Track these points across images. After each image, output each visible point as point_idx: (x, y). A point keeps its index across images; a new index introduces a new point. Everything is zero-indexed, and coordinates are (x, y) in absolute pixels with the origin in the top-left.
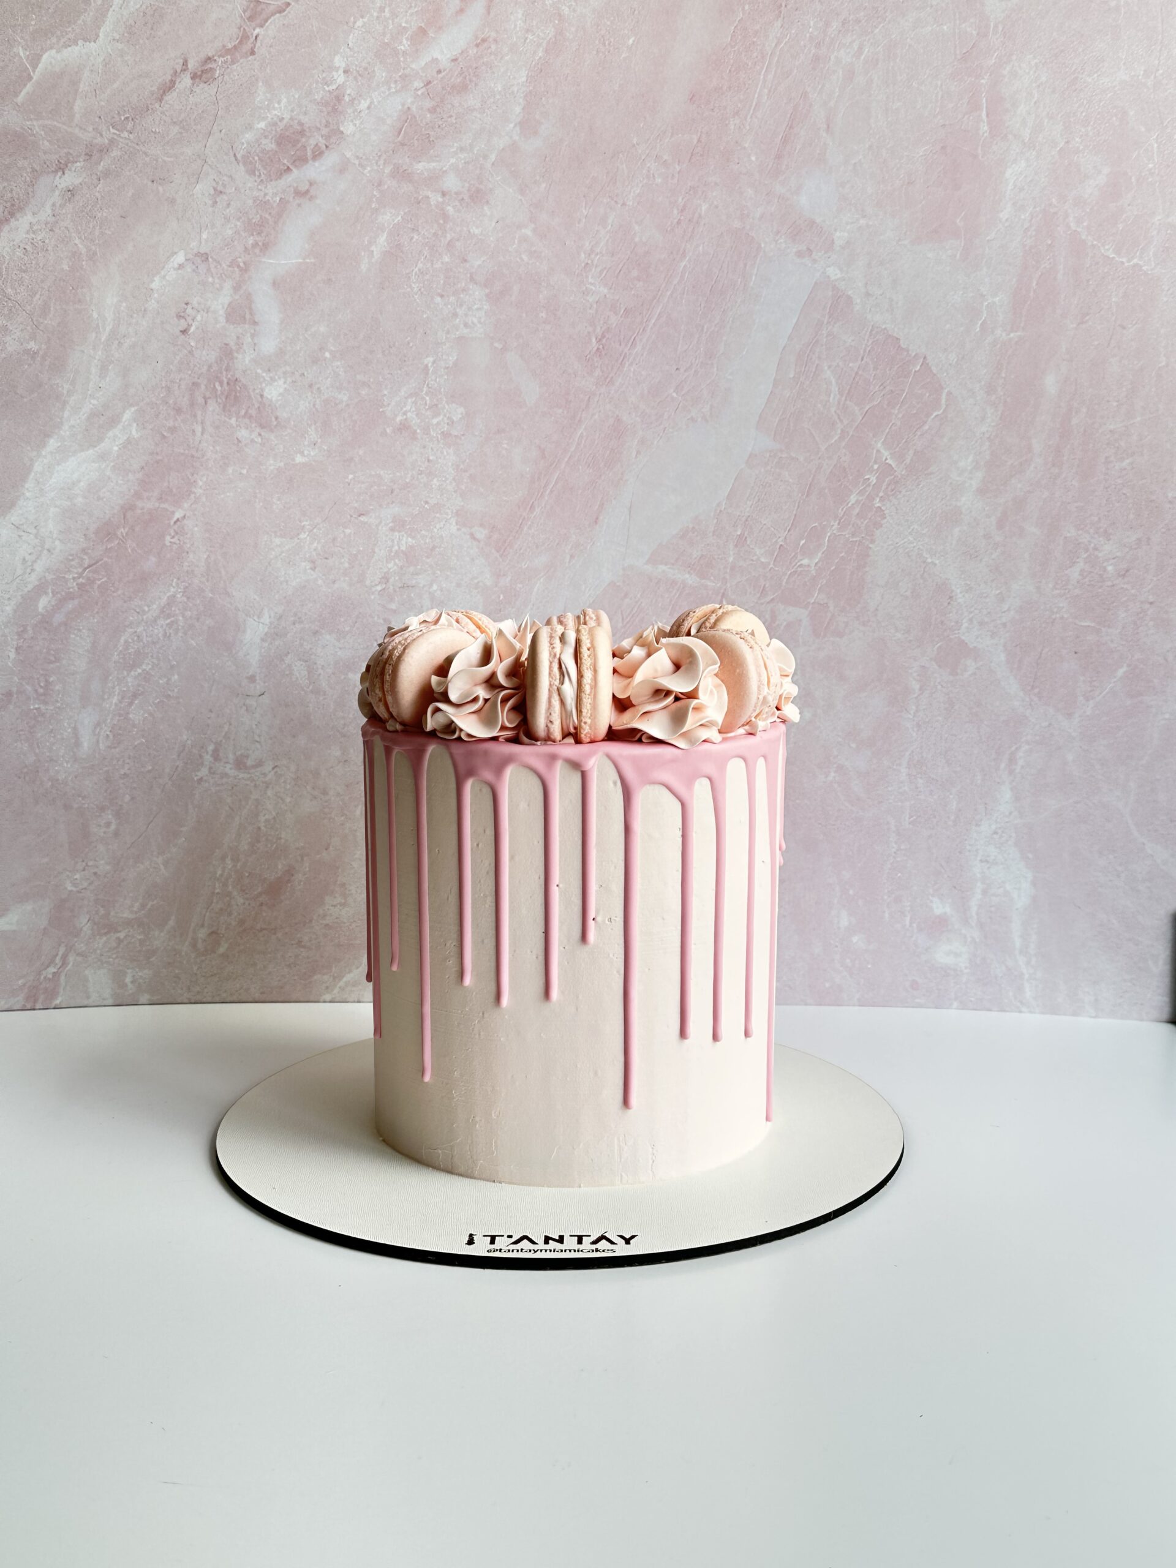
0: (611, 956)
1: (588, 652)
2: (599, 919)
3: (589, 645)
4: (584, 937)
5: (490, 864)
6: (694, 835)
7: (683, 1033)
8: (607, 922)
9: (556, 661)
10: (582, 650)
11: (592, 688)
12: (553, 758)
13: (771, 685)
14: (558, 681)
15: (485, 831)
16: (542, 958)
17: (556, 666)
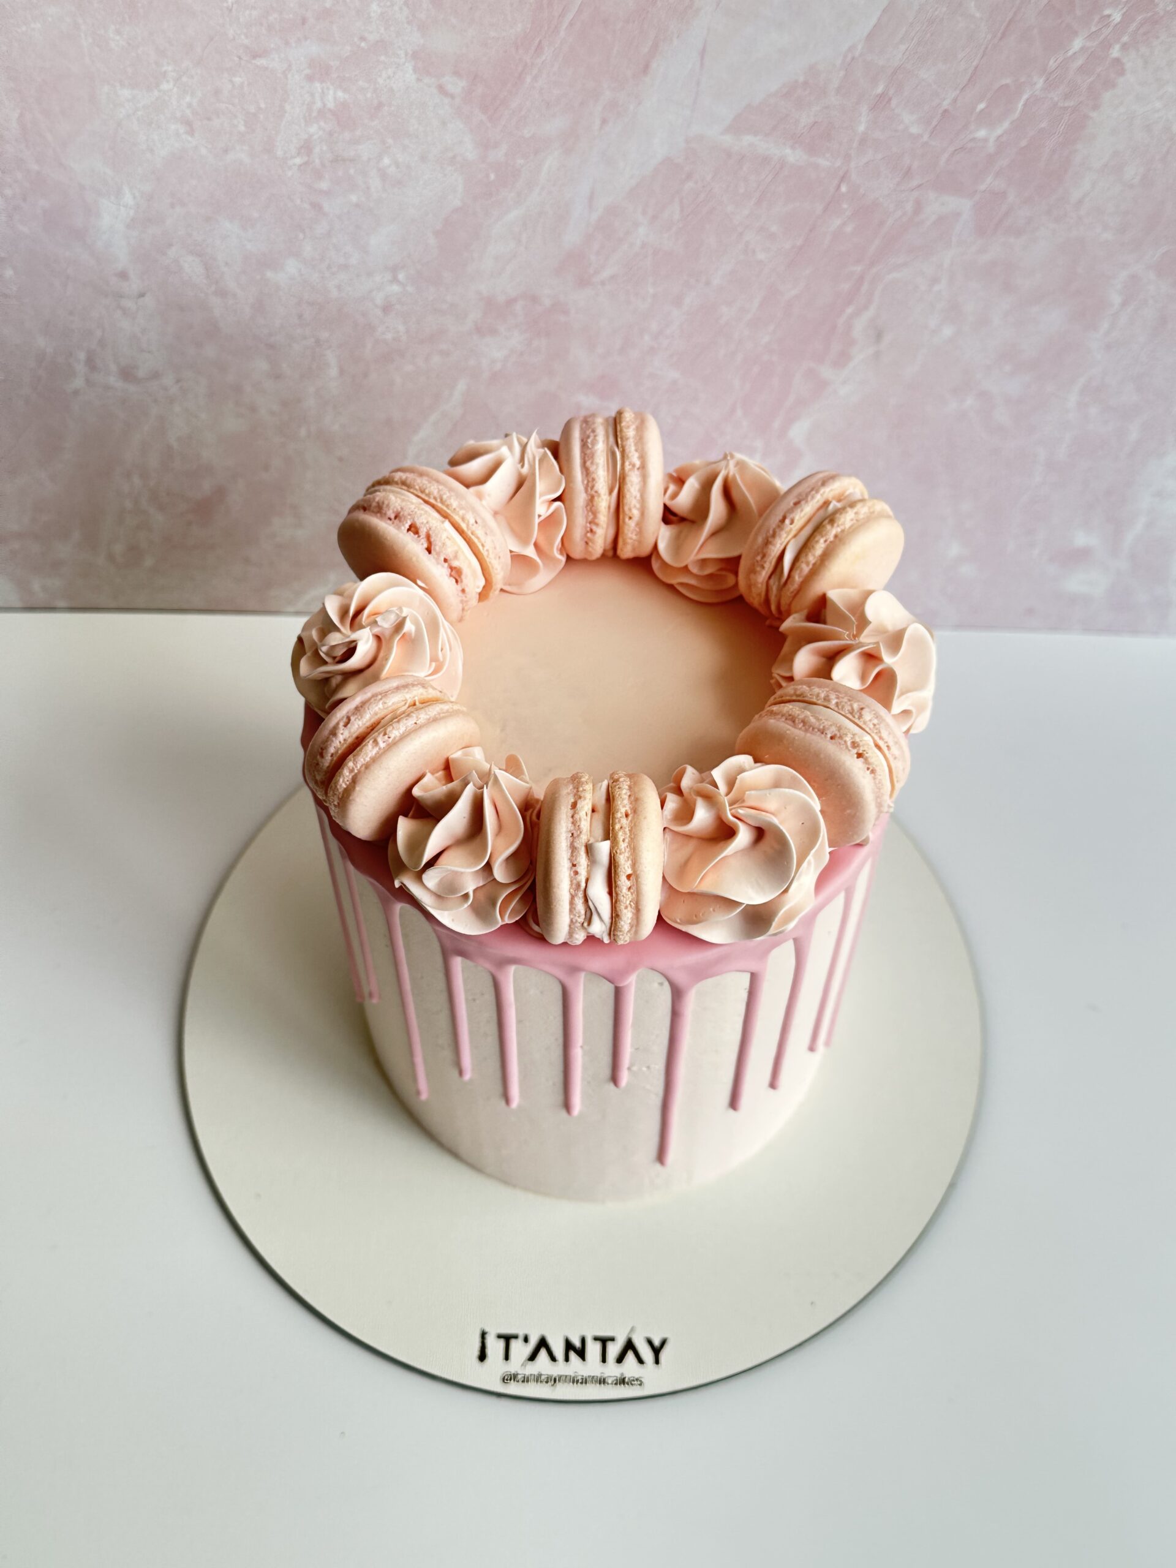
0: (648, 1088)
1: (628, 883)
2: (634, 1068)
4: (614, 1079)
5: (491, 1016)
6: (765, 985)
7: (733, 1107)
8: (644, 1070)
9: (581, 894)
10: (619, 883)
12: (574, 970)
15: (482, 994)
16: (560, 1085)
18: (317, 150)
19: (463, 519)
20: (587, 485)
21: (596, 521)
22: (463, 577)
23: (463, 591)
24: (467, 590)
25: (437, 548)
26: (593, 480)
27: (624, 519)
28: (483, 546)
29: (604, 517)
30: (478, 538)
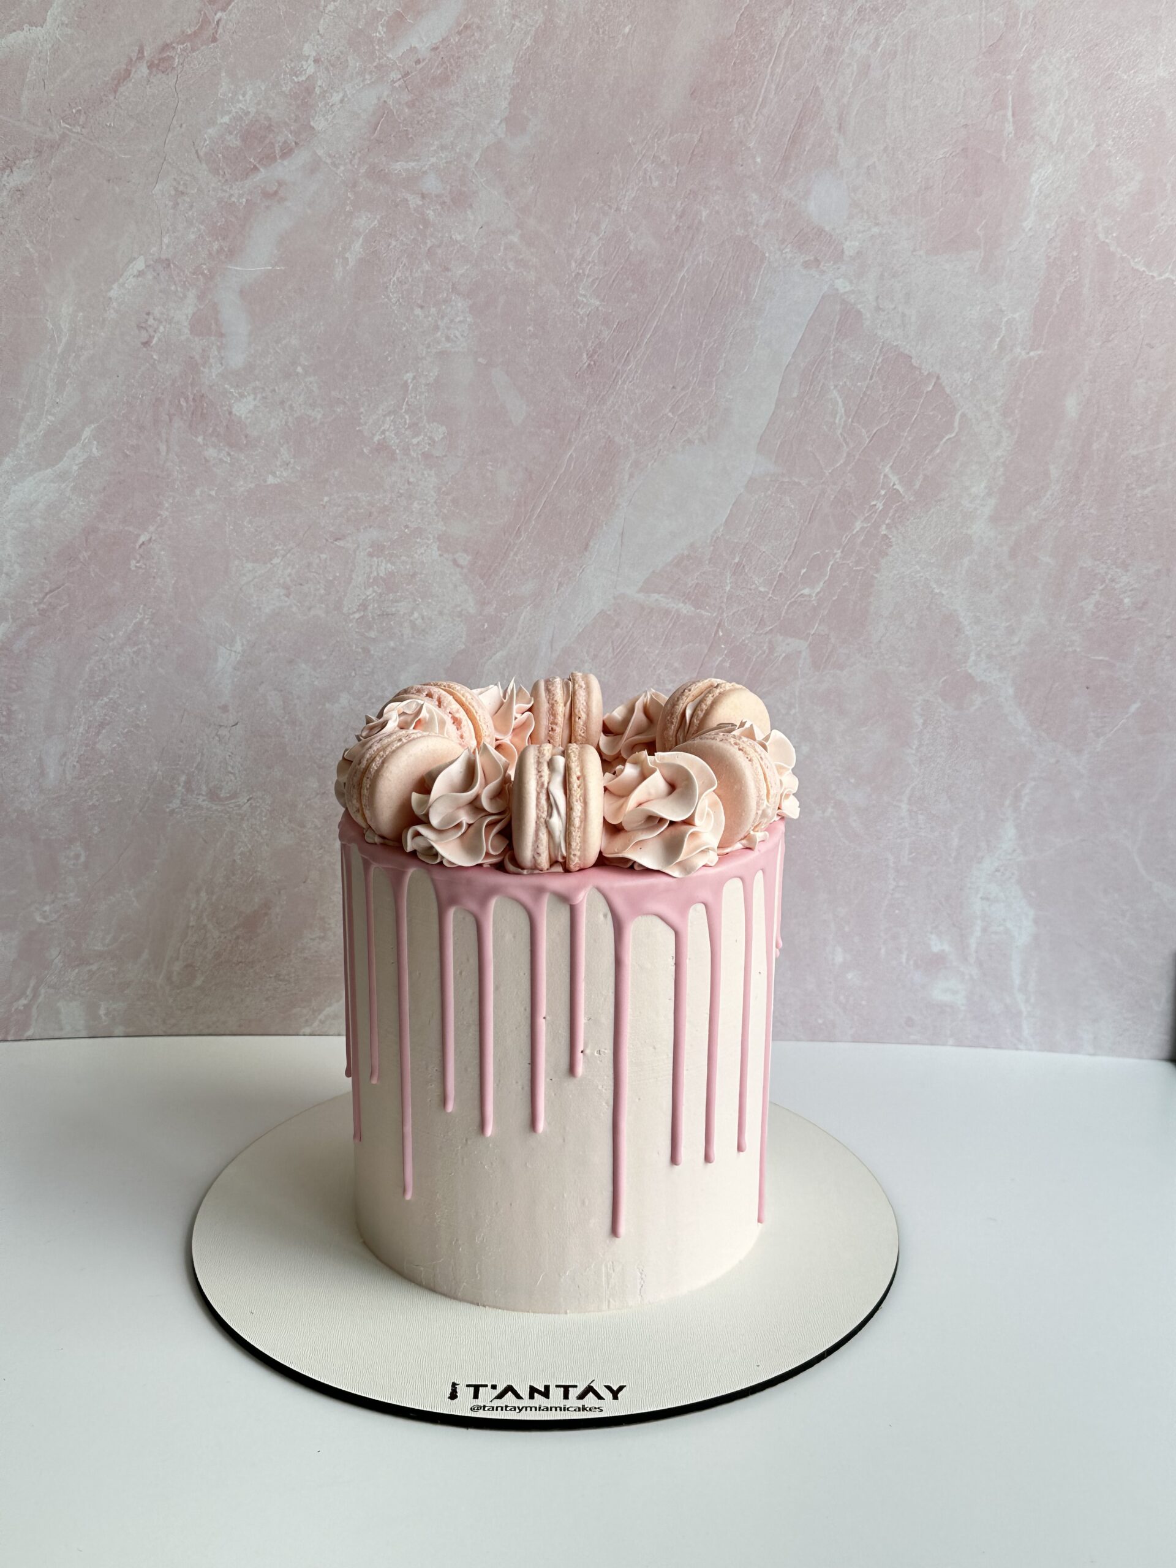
0: (600, 1087)
1: (578, 782)
2: (588, 1051)
3: (579, 774)
4: (572, 1070)
5: (473, 993)
6: (688, 961)
7: (674, 1159)
8: (596, 1054)
9: (544, 791)
10: (571, 780)
11: (581, 822)
12: (540, 891)
13: (770, 797)
14: (546, 813)
15: (468, 960)
16: (528, 1089)
17: (543, 797)
18: (370, 607)
19: (463, 696)
20: (549, 698)
21: (556, 721)
22: (462, 725)
23: (462, 737)
24: (465, 735)
25: (445, 705)
26: (553, 694)
27: (575, 721)
28: (476, 712)
29: (561, 719)
30: (473, 707)
